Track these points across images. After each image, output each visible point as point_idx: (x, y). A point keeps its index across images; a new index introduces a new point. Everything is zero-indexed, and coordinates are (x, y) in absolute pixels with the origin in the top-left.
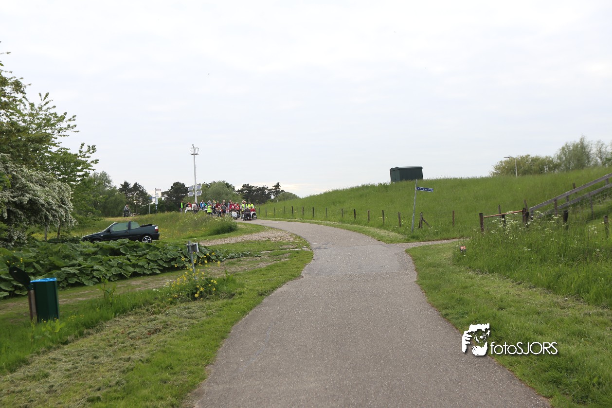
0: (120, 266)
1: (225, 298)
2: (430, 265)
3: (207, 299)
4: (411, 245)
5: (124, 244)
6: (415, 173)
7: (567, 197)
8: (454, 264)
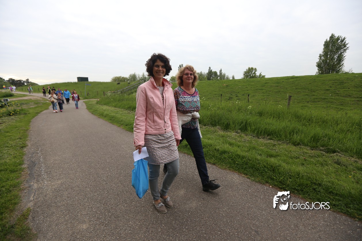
1: (23, 115)
2: (90, 104)
3: (16, 115)
4: (84, 100)
6: (86, 79)
7: (127, 88)
8: (96, 104)
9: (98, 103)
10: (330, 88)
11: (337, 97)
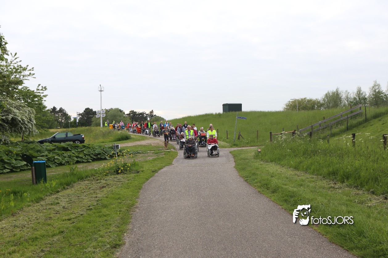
0: (70, 157)
1: (134, 173)
2: (242, 159)
3: (125, 173)
4: (232, 149)
5: (70, 145)
6: (237, 107)
7: (320, 124)
8: (254, 159)
9: (257, 156)
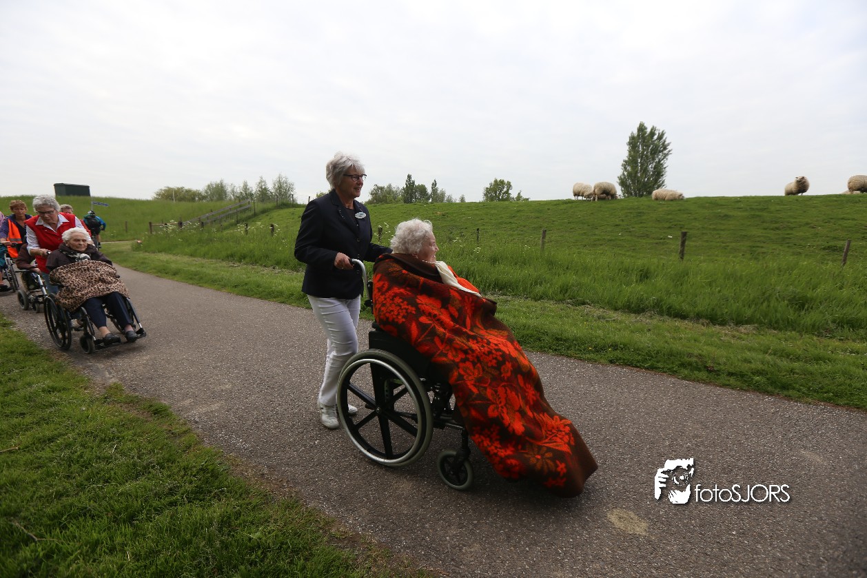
6: (83, 190)
7: (208, 217)
8: (135, 251)
9: (137, 248)
10: (621, 223)
11: (629, 238)
